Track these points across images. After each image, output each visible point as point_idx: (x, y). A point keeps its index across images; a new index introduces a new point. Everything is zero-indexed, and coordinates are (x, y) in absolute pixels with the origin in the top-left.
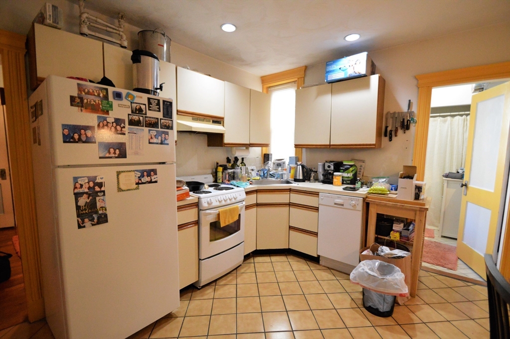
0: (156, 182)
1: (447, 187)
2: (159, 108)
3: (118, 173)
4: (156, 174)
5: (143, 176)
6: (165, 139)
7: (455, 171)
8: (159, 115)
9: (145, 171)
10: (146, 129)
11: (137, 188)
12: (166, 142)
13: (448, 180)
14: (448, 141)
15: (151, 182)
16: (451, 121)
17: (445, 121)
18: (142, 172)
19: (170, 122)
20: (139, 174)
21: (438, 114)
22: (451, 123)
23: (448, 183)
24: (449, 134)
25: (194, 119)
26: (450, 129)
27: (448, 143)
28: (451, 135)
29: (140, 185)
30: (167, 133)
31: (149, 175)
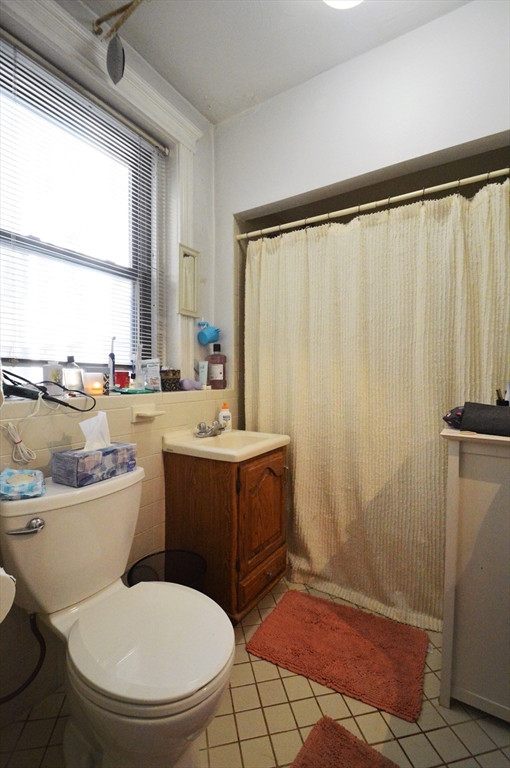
1: (461, 474)
7: (488, 399)
13: (462, 442)
14: (459, 285)
16: (464, 210)
17: (443, 213)
21: (419, 192)
22: (463, 218)
23: (462, 454)
24: (460, 257)
26: (460, 237)
27: (459, 293)
28: (466, 261)
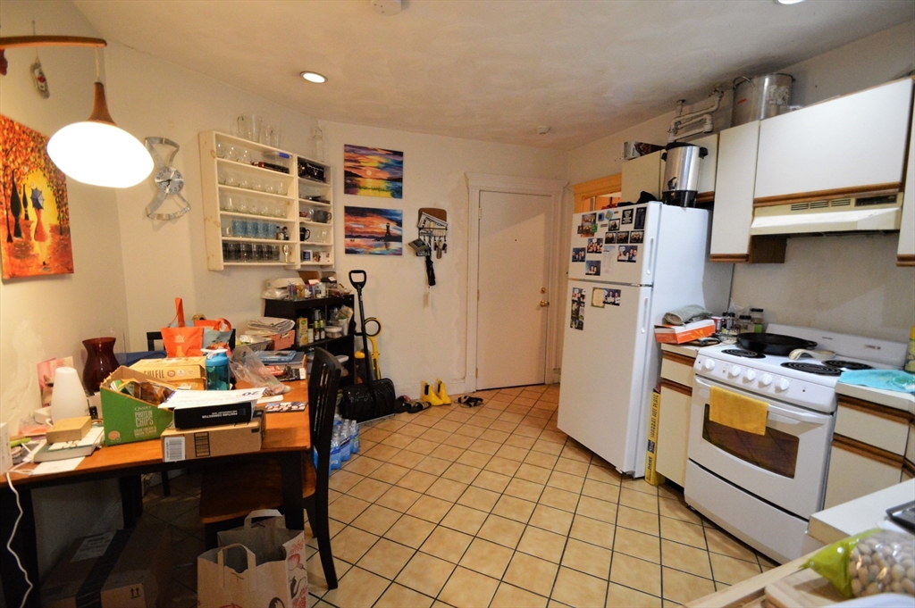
0: (618, 305)
2: (631, 220)
3: (594, 289)
4: (619, 296)
5: (608, 296)
6: (633, 255)
8: (630, 227)
9: (611, 290)
10: (617, 245)
11: (603, 307)
12: (634, 259)
15: (614, 303)
18: (609, 291)
19: (641, 233)
20: (606, 293)
25: (795, 208)
29: (606, 305)
30: (636, 248)
31: (613, 296)
